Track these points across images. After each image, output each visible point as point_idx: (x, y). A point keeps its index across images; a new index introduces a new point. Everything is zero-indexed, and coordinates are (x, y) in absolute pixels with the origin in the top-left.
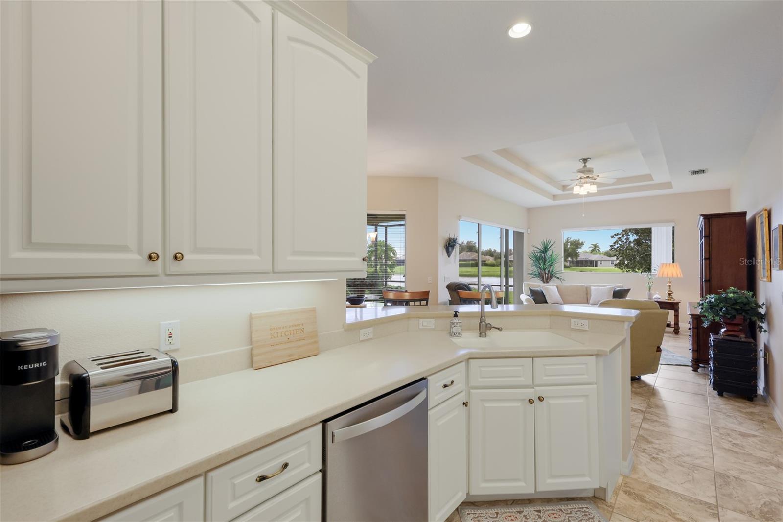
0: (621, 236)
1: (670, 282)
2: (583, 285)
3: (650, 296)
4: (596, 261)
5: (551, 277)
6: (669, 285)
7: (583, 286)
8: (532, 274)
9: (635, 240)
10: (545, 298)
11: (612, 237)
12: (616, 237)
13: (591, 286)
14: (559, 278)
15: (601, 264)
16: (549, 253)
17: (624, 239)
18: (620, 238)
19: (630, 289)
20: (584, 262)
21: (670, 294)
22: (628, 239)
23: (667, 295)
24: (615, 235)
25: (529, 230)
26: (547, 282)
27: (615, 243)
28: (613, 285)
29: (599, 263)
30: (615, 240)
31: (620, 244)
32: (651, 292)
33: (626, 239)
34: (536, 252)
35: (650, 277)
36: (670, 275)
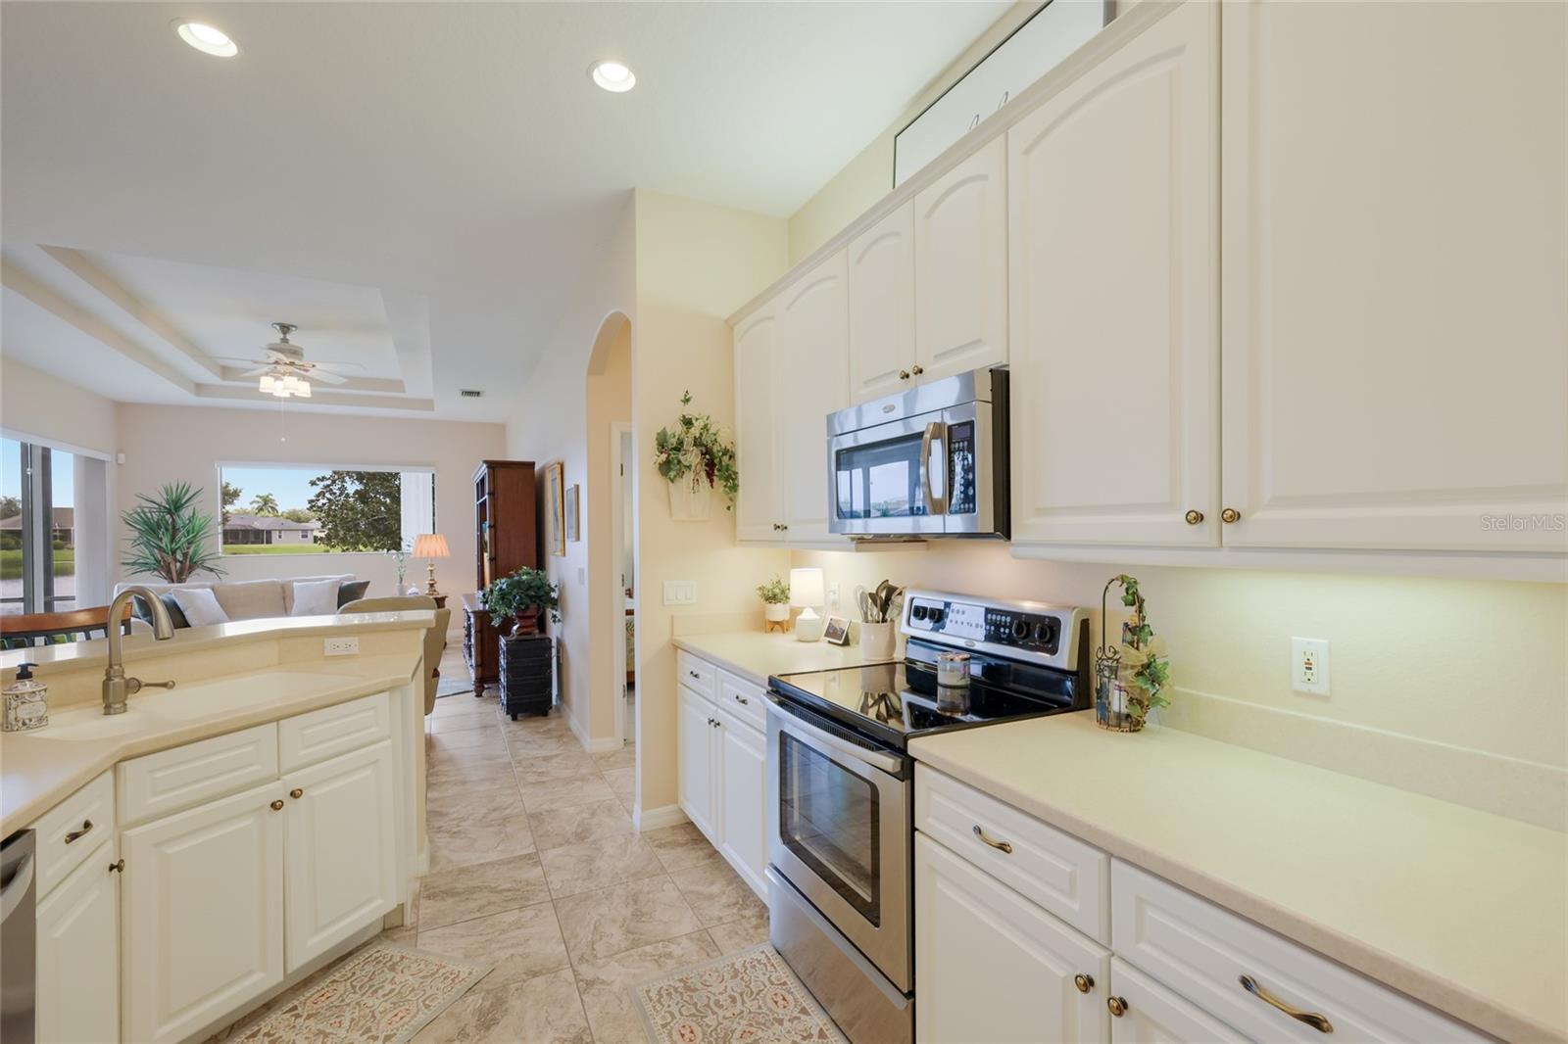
0: (329, 482)
1: (432, 566)
2: (275, 580)
3: (402, 590)
4: (269, 532)
5: (191, 569)
6: (431, 571)
7: (275, 582)
8: (134, 564)
9: (357, 492)
10: (184, 616)
11: (313, 483)
12: (321, 484)
13: (293, 581)
14: (211, 570)
15: (280, 537)
16: (186, 513)
17: (335, 489)
18: (328, 486)
19: (368, 582)
20: (240, 533)
21: (432, 585)
22: (343, 489)
23: (428, 586)
24: (319, 479)
25: (122, 456)
26: (180, 580)
27: (318, 496)
28: (337, 577)
29: (275, 536)
30: (318, 489)
31: (328, 499)
32: (403, 583)
33: (339, 489)
34: (147, 510)
35: (401, 558)
36: (432, 554)
